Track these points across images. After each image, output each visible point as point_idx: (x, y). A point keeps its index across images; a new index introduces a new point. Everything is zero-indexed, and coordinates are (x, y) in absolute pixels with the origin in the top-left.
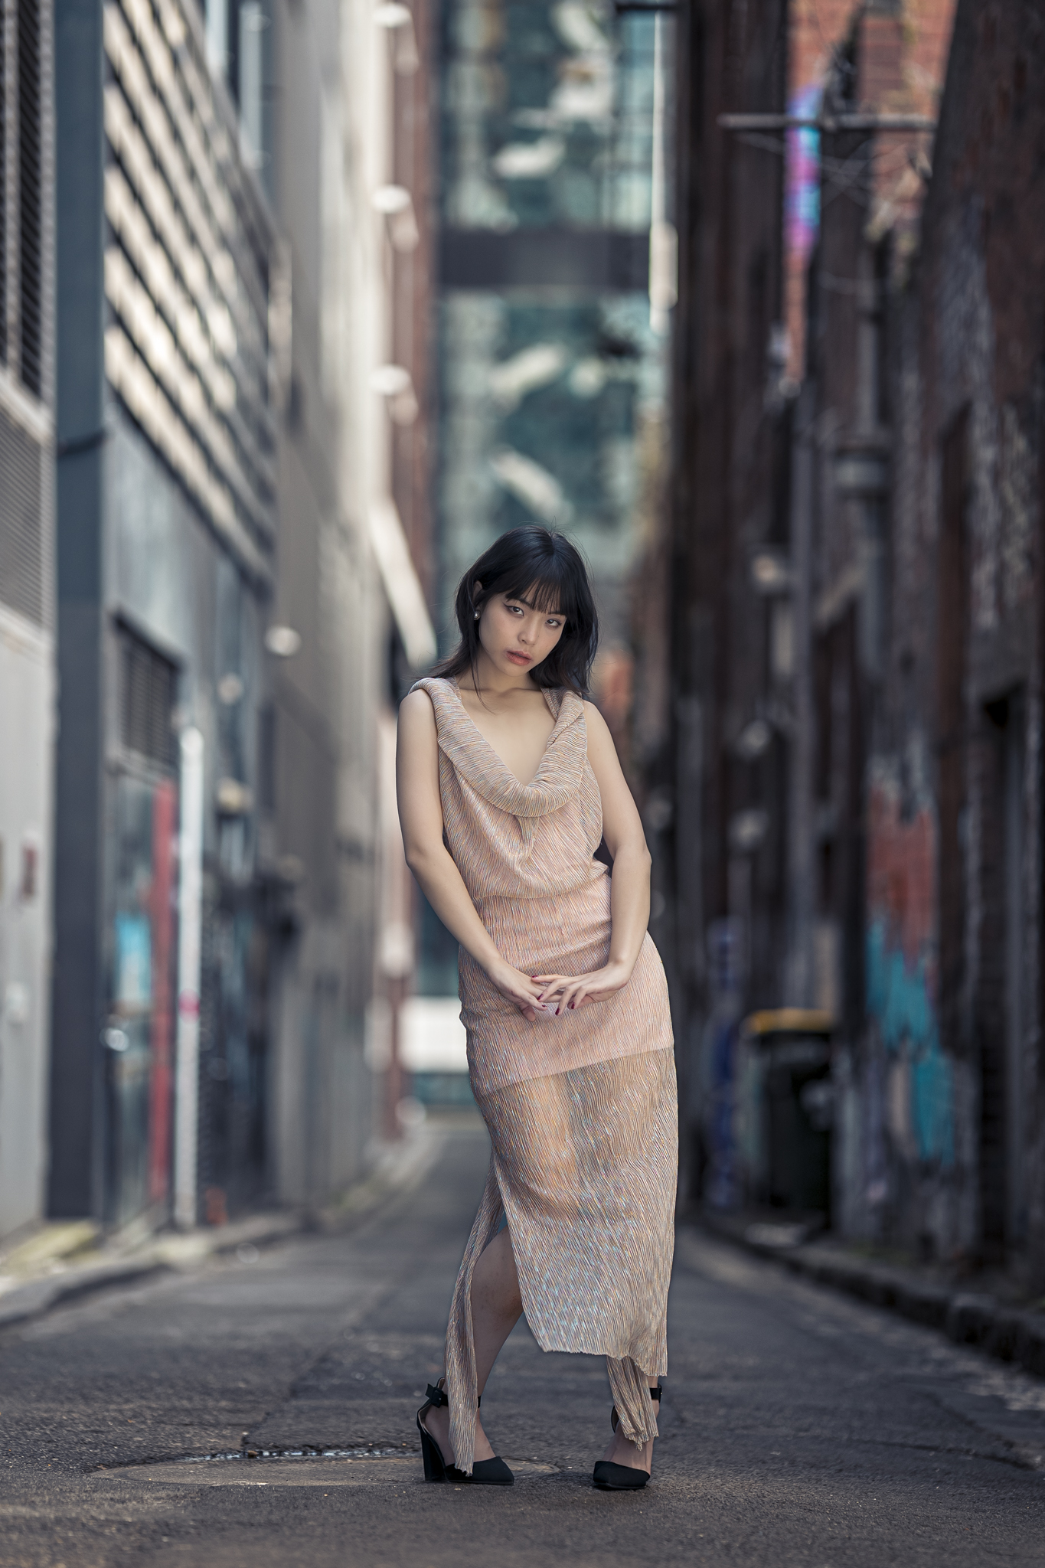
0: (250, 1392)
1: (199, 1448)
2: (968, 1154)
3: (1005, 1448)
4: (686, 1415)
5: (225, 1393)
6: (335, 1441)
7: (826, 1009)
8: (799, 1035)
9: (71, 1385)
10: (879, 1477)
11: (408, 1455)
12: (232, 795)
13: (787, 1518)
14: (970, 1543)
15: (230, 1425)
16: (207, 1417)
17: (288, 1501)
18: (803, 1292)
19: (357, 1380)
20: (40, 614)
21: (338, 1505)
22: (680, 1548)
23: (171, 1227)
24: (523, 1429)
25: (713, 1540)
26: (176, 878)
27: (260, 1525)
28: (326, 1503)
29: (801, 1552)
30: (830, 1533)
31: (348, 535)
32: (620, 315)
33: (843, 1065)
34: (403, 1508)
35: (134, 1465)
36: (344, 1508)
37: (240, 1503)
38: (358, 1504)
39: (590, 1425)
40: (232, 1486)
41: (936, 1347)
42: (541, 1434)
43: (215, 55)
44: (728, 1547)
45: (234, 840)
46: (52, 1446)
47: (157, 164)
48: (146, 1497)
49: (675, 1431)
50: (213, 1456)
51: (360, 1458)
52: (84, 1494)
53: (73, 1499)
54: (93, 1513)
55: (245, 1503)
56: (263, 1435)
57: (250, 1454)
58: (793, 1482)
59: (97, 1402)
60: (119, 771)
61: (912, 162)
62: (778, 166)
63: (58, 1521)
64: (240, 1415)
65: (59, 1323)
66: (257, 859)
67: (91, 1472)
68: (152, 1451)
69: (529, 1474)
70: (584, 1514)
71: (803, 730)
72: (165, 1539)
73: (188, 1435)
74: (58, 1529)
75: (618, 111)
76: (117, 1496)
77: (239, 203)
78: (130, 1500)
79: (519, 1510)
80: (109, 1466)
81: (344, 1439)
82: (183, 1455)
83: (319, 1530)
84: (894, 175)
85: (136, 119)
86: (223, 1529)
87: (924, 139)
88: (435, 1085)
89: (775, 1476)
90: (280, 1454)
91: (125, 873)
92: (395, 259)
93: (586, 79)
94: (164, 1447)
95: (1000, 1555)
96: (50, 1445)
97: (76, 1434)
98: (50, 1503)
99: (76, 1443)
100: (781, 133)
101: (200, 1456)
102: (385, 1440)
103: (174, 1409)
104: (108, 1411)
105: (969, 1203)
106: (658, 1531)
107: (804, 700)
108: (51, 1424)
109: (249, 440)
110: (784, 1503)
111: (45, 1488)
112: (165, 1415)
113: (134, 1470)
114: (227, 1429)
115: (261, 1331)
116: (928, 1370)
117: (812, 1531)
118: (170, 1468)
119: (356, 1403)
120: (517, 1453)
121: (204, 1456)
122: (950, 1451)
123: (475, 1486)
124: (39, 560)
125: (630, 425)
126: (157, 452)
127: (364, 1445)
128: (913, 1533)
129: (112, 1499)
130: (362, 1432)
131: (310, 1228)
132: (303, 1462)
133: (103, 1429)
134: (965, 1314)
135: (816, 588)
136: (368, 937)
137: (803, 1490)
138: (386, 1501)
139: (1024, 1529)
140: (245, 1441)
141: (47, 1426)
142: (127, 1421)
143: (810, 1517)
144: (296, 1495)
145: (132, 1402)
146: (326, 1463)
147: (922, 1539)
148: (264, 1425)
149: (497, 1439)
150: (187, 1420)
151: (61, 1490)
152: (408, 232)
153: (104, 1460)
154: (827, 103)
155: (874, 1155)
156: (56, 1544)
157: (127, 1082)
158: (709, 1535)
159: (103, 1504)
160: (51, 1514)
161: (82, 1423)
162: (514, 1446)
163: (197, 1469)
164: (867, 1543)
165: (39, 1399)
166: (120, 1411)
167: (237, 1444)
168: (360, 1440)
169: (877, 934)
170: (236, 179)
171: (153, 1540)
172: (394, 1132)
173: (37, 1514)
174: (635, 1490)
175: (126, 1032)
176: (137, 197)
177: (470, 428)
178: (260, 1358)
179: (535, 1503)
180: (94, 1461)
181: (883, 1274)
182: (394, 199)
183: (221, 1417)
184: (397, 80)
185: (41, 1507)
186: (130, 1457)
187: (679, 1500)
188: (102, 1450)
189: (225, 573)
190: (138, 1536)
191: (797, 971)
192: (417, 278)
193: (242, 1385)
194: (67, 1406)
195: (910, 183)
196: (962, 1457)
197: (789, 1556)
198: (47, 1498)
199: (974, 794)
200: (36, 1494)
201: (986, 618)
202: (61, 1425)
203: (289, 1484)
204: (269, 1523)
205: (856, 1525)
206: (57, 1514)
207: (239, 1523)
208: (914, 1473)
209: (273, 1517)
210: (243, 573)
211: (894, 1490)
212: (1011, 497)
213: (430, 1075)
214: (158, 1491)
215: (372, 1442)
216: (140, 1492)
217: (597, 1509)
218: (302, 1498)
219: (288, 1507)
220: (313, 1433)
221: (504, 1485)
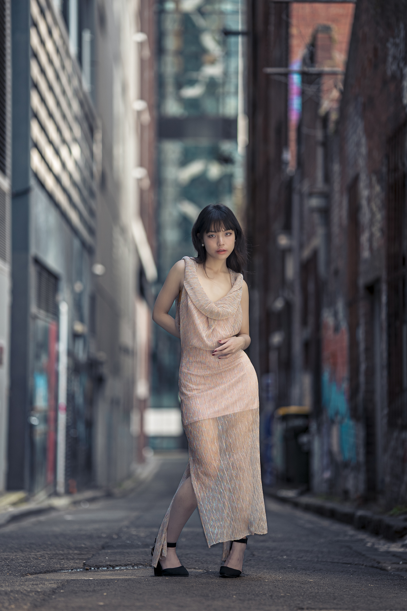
0: (86, 548)
1: (67, 567)
2: (361, 458)
3: (377, 564)
4: (255, 553)
5: (76, 548)
6: (119, 563)
7: (307, 406)
8: (297, 416)
9: (16, 547)
10: (329, 573)
11: (148, 568)
12: (79, 328)
13: (293, 586)
14: (364, 594)
15: (78, 559)
16: (70, 556)
17: (101, 583)
18: (299, 513)
19: (128, 543)
20: (5, 257)
21: (121, 584)
22: (253, 596)
23: (55, 494)
24: (192, 558)
25: (266, 594)
26: (57, 359)
27: (90, 591)
28: (116, 584)
29: (300, 597)
30: (311, 591)
31: (124, 231)
32: (226, 147)
33: (314, 426)
34: (146, 585)
35: (41, 574)
36: (123, 585)
37: (83, 584)
38: (128, 584)
39: (218, 557)
40: (79, 579)
41: (350, 531)
42: (199, 560)
43: (73, 49)
44: (271, 596)
45: (80, 345)
46: (9, 567)
47: (51, 88)
48: (46, 583)
49: (251, 558)
50: (72, 570)
51: (129, 570)
52: (22, 583)
53: (17, 584)
54: (25, 589)
55: (85, 584)
56: (92, 562)
57: (86, 569)
58: (296, 574)
59: (27, 552)
60: (35, 317)
61: (336, 86)
62: (285, 87)
63: (11, 591)
64: (82, 556)
65: (12, 527)
66: (88, 352)
67: (25, 576)
68: (48, 568)
69: (194, 573)
70: (216, 586)
71: (297, 300)
72: (53, 597)
73: (62, 563)
74: (12, 594)
75: (226, 73)
76: (34, 583)
77: (82, 104)
78: (40, 584)
79: (191, 585)
80: (31, 574)
81: (123, 563)
82: (60, 570)
83: (114, 593)
84: (329, 91)
85: (43, 71)
86: (76, 593)
87: (340, 77)
88: (157, 441)
89: (289, 573)
90: (98, 568)
91: (38, 357)
92: (141, 128)
93: (213, 62)
94: (53, 567)
95: (376, 597)
96: (8, 567)
97: (18, 563)
98: (8, 586)
99: (19, 566)
100: (287, 75)
101: (67, 570)
102: (139, 562)
103: (56, 554)
104: (31, 555)
105: (362, 477)
106: (245, 591)
107: (297, 288)
108: (9, 560)
109: (86, 193)
110: (293, 581)
111: (6, 581)
112: (53, 556)
113: (41, 576)
114: (77, 560)
115: (90, 528)
116: (347, 538)
117: (304, 591)
118: (55, 574)
119: (128, 550)
120: (190, 566)
121: (68, 570)
122: (356, 564)
123: (174, 577)
124: (5, 236)
125: (231, 189)
126: (50, 196)
127: (131, 564)
128: (342, 591)
129: (32, 584)
130: (130, 560)
131: (109, 495)
132: (107, 571)
133: (29, 561)
134: (361, 518)
135: (302, 246)
136: (131, 384)
137: (300, 577)
138: (139, 583)
139: (385, 589)
140: (84, 564)
141: (7, 560)
142: (38, 558)
143: (303, 586)
144: (104, 581)
145: (40, 552)
146: (116, 571)
147: (346, 593)
148: (92, 559)
149: (182, 562)
150: (62, 558)
151: (13, 581)
152: (146, 118)
153: (29, 572)
154: (304, 62)
155: (325, 461)
156: (11, 599)
157: (38, 438)
158: (264, 592)
159: (29, 586)
160: (9, 589)
161: (21, 559)
162: (189, 564)
163: (66, 574)
164: (325, 594)
165: (4, 552)
166: (36, 555)
167: (81, 565)
168: (129, 563)
169: (326, 376)
170: (81, 96)
171: (48, 597)
172: (142, 460)
173: (3, 589)
174: (235, 578)
175: (38, 418)
176: (43, 100)
177: (170, 192)
178: (90, 537)
179: (197, 582)
180: (25, 572)
181: (329, 505)
182: (139, 105)
183: (75, 556)
184: (142, 62)
185: (5, 587)
186: (40, 571)
187: (253, 581)
188: (28, 568)
189: (77, 243)
190: (43, 596)
191: (295, 392)
192: (149, 135)
193: (83, 546)
194: (15, 554)
195: (335, 94)
196: (361, 567)
197: (295, 598)
198: (7, 584)
199: (362, 321)
200: (3, 583)
201: (366, 254)
202: (12, 560)
203: (102, 578)
204: (94, 591)
205: (320, 588)
206: (11, 589)
207: (82, 591)
208: (342, 572)
209: (95, 589)
210: (83, 244)
211: (335, 577)
212: (374, 208)
213: (155, 438)
214: (51, 581)
215: (134, 563)
216: (44, 581)
217: (221, 584)
218: (107, 582)
219: (101, 586)
220: (111, 561)
221: (185, 577)
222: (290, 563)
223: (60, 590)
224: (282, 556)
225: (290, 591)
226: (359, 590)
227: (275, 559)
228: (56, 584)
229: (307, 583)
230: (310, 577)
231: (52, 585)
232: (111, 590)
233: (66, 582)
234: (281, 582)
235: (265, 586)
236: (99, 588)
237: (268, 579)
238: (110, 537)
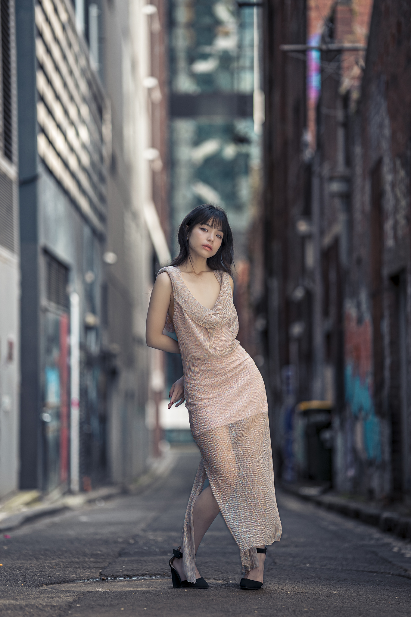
0: (103, 555)
1: (83, 577)
2: (387, 456)
4: (277, 561)
5: (92, 555)
6: (137, 573)
7: (329, 400)
8: (319, 411)
9: (31, 554)
10: (354, 583)
11: (166, 578)
12: (91, 319)
13: (317, 600)
14: (391, 608)
15: (94, 568)
16: (85, 565)
17: (119, 596)
18: (322, 513)
19: (145, 549)
20: (13, 248)
21: (139, 597)
22: (275, 612)
23: (69, 492)
24: (212, 567)
25: (288, 608)
26: (69, 353)
27: (107, 606)
28: (133, 597)
29: (324, 613)
30: (335, 605)
31: (135, 216)
32: (242, 126)
33: (336, 422)
34: (164, 598)
35: (56, 584)
36: (141, 599)
37: (99, 597)
38: (146, 597)
39: (238, 565)
40: (96, 591)
41: (375, 533)
42: (219, 569)
43: (79, 26)
44: (294, 611)
45: (92, 338)
46: (24, 577)
47: (57, 68)
48: (62, 596)
49: (272, 567)
50: (88, 580)
51: (147, 580)
52: (37, 595)
53: (33, 597)
54: (41, 603)
55: (101, 597)
56: (108, 571)
57: (103, 579)
58: (320, 586)
59: (41, 560)
60: (46, 310)
61: (357, 63)
62: (304, 65)
63: (27, 606)
64: (99, 564)
65: (26, 530)
66: (101, 345)
67: (39, 587)
68: (64, 578)
69: (214, 584)
70: (237, 599)
71: (318, 290)
72: (70, 612)
73: (78, 572)
74: (27, 609)
75: (240, 46)
76: (50, 596)
77: (90, 84)
78: (55, 597)
79: (211, 598)
80: (46, 584)
81: (140, 572)
82: (76, 580)
83: (131, 607)
84: (350, 68)
85: (48, 51)
86: (93, 608)
87: (362, 53)
88: (174, 435)
89: (313, 583)
90: (115, 578)
91: (49, 351)
92: (152, 106)
93: (227, 34)
94: (68, 577)
95: (403, 612)
96: (23, 577)
97: (33, 572)
98: (23, 599)
99: (33, 576)
100: (305, 52)
102: (157, 572)
103: (72, 562)
104: (45, 563)
105: (387, 476)
106: (266, 605)
107: (318, 277)
108: (23, 569)
109: (95, 178)
110: (316, 594)
111: (21, 593)
112: (69, 564)
113: (57, 586)
115: (106, 531)
116: (372, 542)
117: (328, 604)
118: (71, 585)
119: (145, 558)
120: (209, 576)
121: (84, 580)
122: (382, 573)
123: (193, 589)
124: (13, 226)
125: (247, 170)
126: (59, 183)
127: (148, 574)
128: (368, 605)
129: (48, 597)
130: (148, 569)
131: (125, 492)
132: (124, 581)
133: (44, 570)
134: (387, 520)
135: (322, 233)
136: (146, 376)
137: (324, 589)
138: (157, 595)
140: (101, 574)
141: (21, 569)
142: (53, 567)
143: (327, 599)
144: (122, 594)
145: (55, 560)
146: (133, 582)
147: (372, 607)
148: (108, 567)
149: (201, 571)
150: (77, 566)
151: (27, 594)
152: (157, 95)
153: (44, 582)
154: (323, 39)
155: (349, 458)
156: (26, 614)
157: (51, 434)
158: (287, 606)
159: (45, 599)
160: (24, 603)
161: (35, 568)
162: (208, 574)
163: (82, 585)
164: (350, 609)
165: (18, 559)
166: (51, 563)
167: (98, 575)
168: (147, 572)
169: (349, 370)
170: (89, 75)
171: (65, 612)
172: (158, 454)
173: (18, 603)
174: (257, 590)
175: (50, 414)
176: (49, 82)
177: (183, 173)
178: (106, 542)
179: (217, 595)
180: (40, 583)
181: (354, 505)
182: (151, 82)
183: (91, 565)
184: (152, 36)
185: (20, 600)
186: (55, 581)
187: (275, 593)
188: (44, 578)
189: (87, 231)
190: (59, 611)
191: (317, 385)
192: (161, 113)
193: (99, 552)
194: (29, 562)
195: (356, 71)
196: (387, 576)
197: (319, 614)
198: (22, 597)
199: (387, 313)
200: (18, 595)
201: (390, 242)
202: (27, 569)
203: (119, 590)
204: (111, 605)
205: (345, 602)
206: (26, 603)
207: (99, 605)
208: (368, 582)
209: (112, 603)
210: (94, 231)
211: (360, 588)
212: (399, 194)
213: (172, 431)
214: (66, 593)
215: (152, 573)
216: (59, 594)
217: (242, 597)
218: (124, 595)
219: (118, 599)
220: (128, 570)
221: (205, 589)
222: (313, 572)
223: (77, 604)
224: (305, 564)
225: (313, 605)
226: (385, 604)
227: (297, 567)
228: (72, 597)
229: (331, 596)
230: (334, 588)
231: (68, 598)
232: (128, 605)
233: (82, 594)
234: (305, 594)
235: (288, 599)
236: (116, 602)
237: (291, 592)
238: (126, 542)
